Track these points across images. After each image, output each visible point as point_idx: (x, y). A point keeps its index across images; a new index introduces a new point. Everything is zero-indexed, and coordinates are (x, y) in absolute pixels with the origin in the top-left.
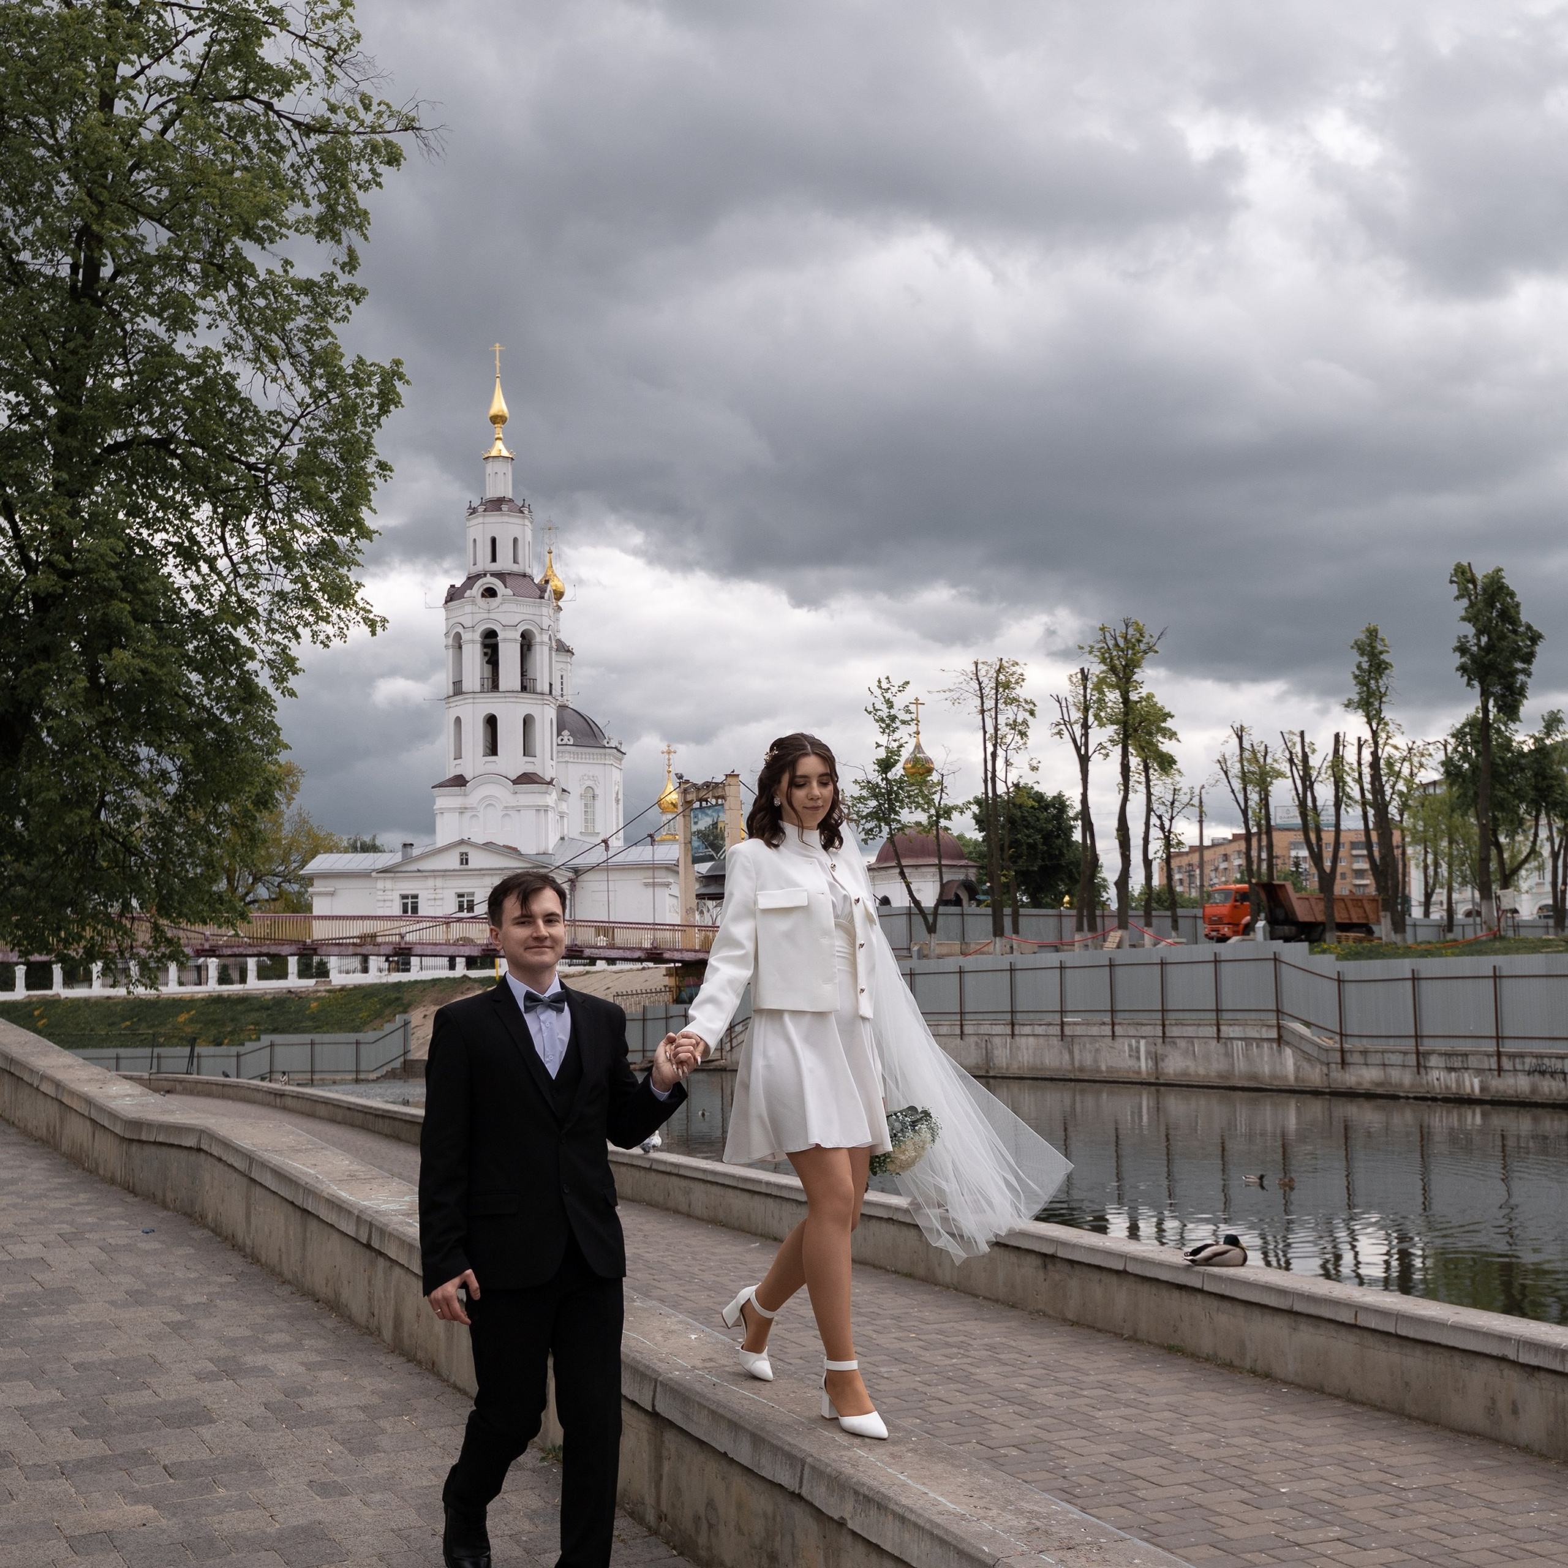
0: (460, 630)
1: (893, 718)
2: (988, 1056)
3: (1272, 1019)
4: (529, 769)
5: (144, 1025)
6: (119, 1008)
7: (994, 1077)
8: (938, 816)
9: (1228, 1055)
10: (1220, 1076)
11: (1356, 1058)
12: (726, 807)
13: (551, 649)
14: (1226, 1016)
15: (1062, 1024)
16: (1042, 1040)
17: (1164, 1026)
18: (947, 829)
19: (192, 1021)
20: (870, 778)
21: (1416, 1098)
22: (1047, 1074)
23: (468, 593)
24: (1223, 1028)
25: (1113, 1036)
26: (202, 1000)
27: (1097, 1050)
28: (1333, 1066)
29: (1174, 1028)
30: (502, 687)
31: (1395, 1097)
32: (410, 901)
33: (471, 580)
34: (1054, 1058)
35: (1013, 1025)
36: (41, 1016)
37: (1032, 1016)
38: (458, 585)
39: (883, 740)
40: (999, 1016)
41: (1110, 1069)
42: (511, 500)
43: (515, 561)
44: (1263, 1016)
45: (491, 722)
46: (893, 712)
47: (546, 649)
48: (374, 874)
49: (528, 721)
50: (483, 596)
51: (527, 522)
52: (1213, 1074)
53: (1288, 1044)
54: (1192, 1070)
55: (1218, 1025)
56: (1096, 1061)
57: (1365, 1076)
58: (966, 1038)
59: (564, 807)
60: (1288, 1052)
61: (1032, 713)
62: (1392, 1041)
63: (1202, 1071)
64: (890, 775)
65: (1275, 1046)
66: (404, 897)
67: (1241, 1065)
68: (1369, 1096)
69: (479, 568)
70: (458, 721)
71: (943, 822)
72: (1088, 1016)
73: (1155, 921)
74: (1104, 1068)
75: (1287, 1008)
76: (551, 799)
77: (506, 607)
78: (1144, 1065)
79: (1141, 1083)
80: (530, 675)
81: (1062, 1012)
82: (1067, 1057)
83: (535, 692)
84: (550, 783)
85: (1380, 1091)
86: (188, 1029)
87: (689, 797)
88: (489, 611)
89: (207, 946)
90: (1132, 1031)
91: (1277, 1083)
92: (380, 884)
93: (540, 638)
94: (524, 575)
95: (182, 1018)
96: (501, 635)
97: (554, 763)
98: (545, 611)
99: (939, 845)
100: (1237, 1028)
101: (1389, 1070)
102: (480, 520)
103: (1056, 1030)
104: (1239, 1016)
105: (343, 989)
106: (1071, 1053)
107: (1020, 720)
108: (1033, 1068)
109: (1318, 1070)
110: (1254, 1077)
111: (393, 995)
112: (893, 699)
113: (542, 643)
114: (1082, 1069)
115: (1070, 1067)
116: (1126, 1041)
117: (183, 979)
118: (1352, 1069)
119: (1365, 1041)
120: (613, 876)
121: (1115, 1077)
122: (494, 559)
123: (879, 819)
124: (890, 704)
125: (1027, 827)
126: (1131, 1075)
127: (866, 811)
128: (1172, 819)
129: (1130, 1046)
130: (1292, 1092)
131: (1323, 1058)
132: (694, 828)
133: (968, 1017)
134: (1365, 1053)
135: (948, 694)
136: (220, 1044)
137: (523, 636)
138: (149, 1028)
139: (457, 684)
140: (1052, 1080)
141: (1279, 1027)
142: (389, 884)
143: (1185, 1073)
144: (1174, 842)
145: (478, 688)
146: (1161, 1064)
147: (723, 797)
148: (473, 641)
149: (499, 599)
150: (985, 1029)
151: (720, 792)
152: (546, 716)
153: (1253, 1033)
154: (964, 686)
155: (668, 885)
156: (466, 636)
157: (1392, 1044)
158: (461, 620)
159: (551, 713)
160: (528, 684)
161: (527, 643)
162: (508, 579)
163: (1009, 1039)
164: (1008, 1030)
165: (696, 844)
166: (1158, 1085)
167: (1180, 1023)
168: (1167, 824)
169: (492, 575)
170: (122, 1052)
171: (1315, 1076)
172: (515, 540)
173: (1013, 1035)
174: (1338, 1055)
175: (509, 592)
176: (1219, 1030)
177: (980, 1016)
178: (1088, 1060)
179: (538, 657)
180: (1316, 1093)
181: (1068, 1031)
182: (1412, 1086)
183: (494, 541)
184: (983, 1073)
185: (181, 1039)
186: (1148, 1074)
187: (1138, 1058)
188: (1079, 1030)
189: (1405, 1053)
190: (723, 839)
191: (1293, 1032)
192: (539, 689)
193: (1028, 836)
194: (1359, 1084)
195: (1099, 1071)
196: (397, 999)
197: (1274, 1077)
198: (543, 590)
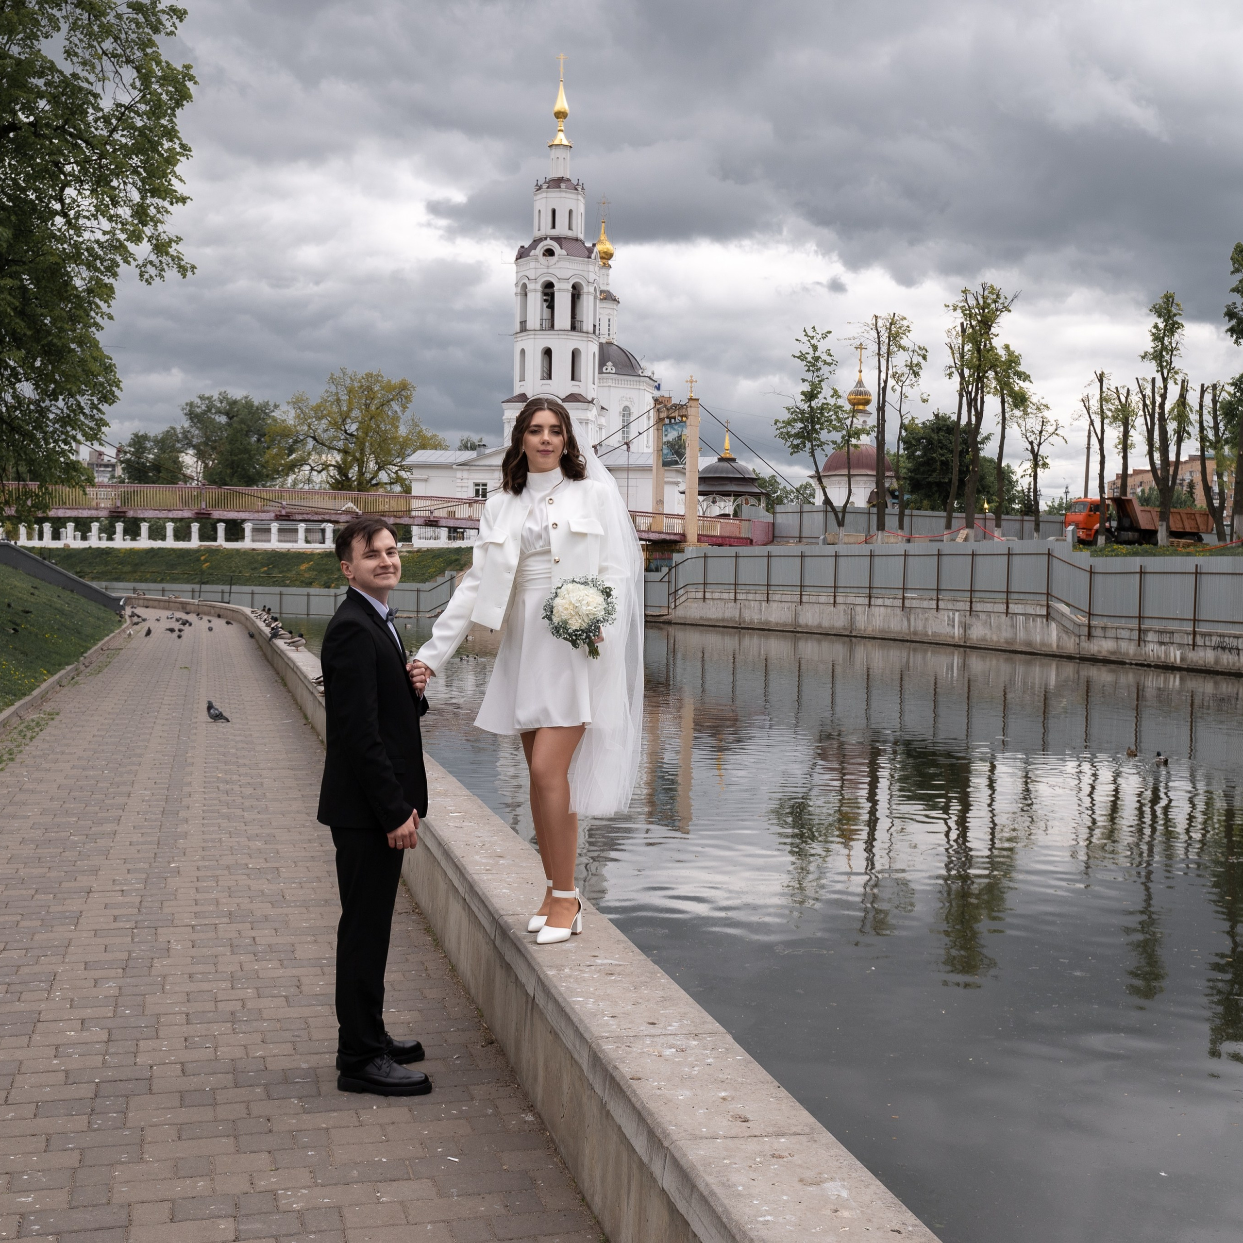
0: (526, 281)
1: (817, 359)
2: (852, 621)
3: (1043, 599)
4: (576, 390)
5: (276, 570)
6: (260, 558)
7: (855, 637)
8: (850, 436)
9: (1014, 626)
10: (1007, 642)
11: (1097, 632)
12: (688, 423)
13: (595, 298)
14: (1014, 596)
15: (904, 598)
16: (889, 610)
17: (971, 602)
18: (856, 446)
19: (309, 569)
20: (798, 405)
21: (1136, 664)
22: (892, 636)
23: (533, 253)
24: (1011, 606)
25: (938, 609)
26: (319, 554)
27: (926, 619)
28: (1083, 637)
29: (978, 604)
30: (556, 327)
31: (1123, 663)
32: (480, 488)
33: (536, 242)
34: (897, 624)
35: (870, 597)
36: (206, 561)
37: (883, 591)
38: (526, 246)
39: (809, 376)
40: (861, 590)
41: (935, 634)
42: (569, 180)
43: (570, 228)
44: (1038, 597)
45: (548, 352)
46: (817, 354)
47: (591, 298)
48: (454, 466)
49: (575, 354)
50: (544, 255)
51: (580, 198)
52: (1002, 640)
53: (1054, 619)
54: (988, 637)
55: (1007, 603)
56: (925, 627)
57: (1103, 646)
58: (838, 607)
59: (603, 421)
60: (1053, 625)
61: (924, 357)
62: (1123, 620)
63: (995, 638)
64: (813, 404)
65: (1045, 620)
66: (477, 485)
67: (1021, 635)
68: (1106, 662)
69: (542, 233)
70: (523, 351)
71: (854, 441)
72: (921, 592)
73: (1003, 523)
74: (930, 633)
75: (1054, 593)
76: (592, 413)
77: (562, 264)
78: (957, 632)
79: (954, 646)
80: (578, 318)
81: (904, 589)
82: (906, 623)
83: (581, 331)
84: (592, 402)
85: (1113, 658)
86: (307, 575)
87: (663, 415)
88: (548, 267)
89: (284, 513)
90: (950, 606)
91: (1045, 649)
92: (459, 474)
93: (587, 290)
94: (577, 240)
95: (304, 567)
96: (557, 286)
97: (595, 387)
98: (591, 268)
99: (849, 459)
100: (1020, 606)
101: (1120, 642)
102: (544, 195)
103: (899, 603)
104: (1022, 596)
105: (419, 551)
106: (909, 620)
107: (915, 362)
108: (882, 631)
109: (1072, 640)
110: (1029, 644)
111: (454, 557)
112: (818, 344)
113: (588, 293)
114: (915, 633)
115: (907, 631)
116: (946, 613)
117: (309, 539)
118: (1095, 641)
119: (1105, 620)
120: (631, 475)
121: (937, 639)
122: (554, 227)
123: (803, 437)
124: (815, 348)
125: (941, 448)
126: (948, 639)
127: (793, 432)
128: (1040, 444)
129: (948, 617)
130: (1054, 656)
131: (1076, 631)
132: (665, 439)
133: (840, 590)
134: (1104, 628)
135: (852, 341)
136: (329, 587)
137: (574, 287)
138: (280, 573)
139: (523, 323)
140: (895, 640)
141: (1048, 606)
142: (465, 474)
143: (984, 639)
144: (1040, 463)
145: (538, 327)
146: (968, 632)
147: (686, 416)
148: (535, 290)
149: (555, 258)
150: (850, 600)
151: (683, 412)
152: (590, 351)
153: (1030, 610)
154: (865, 335)
155: (677, 483)
156: (530, 286)
157: (1123, 623)
158: (527, 273)
159: (594, 348)
160: (577, 325)
161: (576, 294)
162: (564, 242)
163: (867, 607)
164: (866, 601)
165: (665, 451)
166: (966, 647)
167: (982, 601)
168: (1036, 448)
169: (552, 239)
170: (257, 589)
171: (1070, 645)
172: (571, 212)
173: (870, 605)
174: (1086, 629)
175: (564, 252)
176: (1008, 607)
177: (848, 590)
178: (920, 628)
179: (585, 304)
180: (1070, 658)
181: (908, 603)
182: (1135, 655)
183: (554, 212)
184: (847, 633)
185: (302, 582)
186: (959, 639)
187: (953, 626)
188: (915, 604)
189: (1132, 630)
190: (685, 448)
191: (1057, 611)
192: (585, 329)
193: (942, 455)
194: (1100, 652)
195: (926, 635)
196: (456, 560)
197: (1043, 644)
198: (590, 251)
